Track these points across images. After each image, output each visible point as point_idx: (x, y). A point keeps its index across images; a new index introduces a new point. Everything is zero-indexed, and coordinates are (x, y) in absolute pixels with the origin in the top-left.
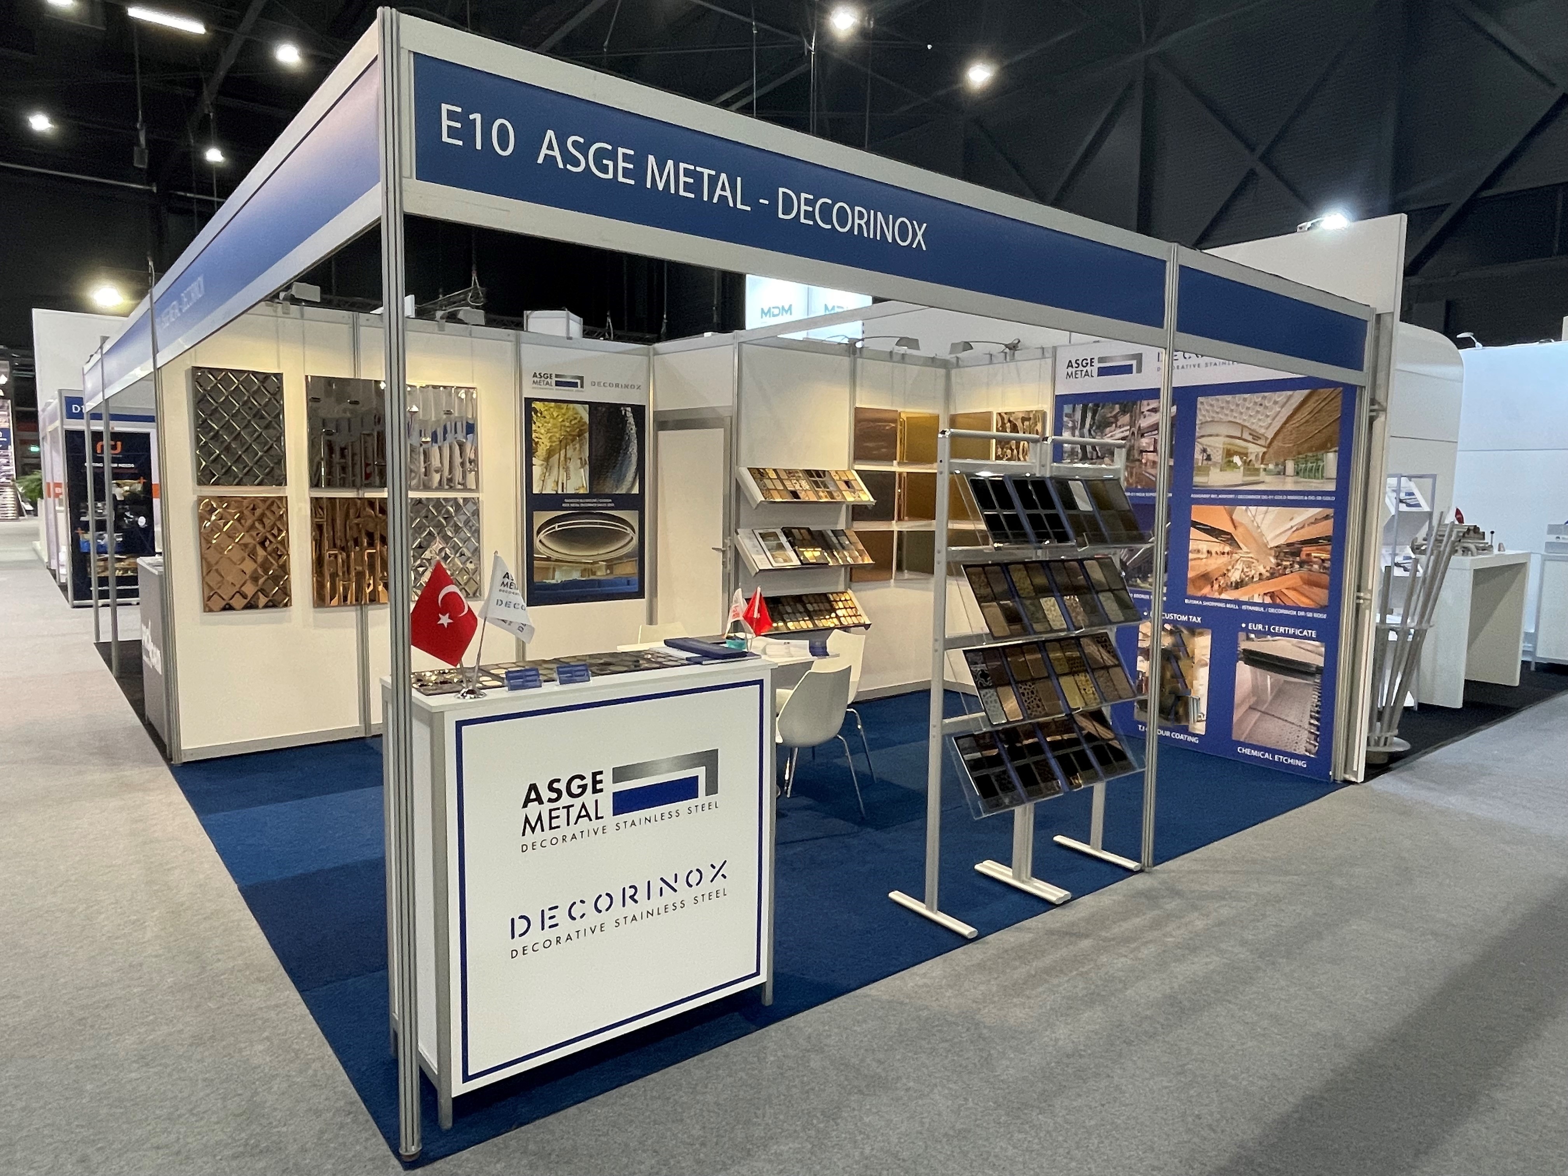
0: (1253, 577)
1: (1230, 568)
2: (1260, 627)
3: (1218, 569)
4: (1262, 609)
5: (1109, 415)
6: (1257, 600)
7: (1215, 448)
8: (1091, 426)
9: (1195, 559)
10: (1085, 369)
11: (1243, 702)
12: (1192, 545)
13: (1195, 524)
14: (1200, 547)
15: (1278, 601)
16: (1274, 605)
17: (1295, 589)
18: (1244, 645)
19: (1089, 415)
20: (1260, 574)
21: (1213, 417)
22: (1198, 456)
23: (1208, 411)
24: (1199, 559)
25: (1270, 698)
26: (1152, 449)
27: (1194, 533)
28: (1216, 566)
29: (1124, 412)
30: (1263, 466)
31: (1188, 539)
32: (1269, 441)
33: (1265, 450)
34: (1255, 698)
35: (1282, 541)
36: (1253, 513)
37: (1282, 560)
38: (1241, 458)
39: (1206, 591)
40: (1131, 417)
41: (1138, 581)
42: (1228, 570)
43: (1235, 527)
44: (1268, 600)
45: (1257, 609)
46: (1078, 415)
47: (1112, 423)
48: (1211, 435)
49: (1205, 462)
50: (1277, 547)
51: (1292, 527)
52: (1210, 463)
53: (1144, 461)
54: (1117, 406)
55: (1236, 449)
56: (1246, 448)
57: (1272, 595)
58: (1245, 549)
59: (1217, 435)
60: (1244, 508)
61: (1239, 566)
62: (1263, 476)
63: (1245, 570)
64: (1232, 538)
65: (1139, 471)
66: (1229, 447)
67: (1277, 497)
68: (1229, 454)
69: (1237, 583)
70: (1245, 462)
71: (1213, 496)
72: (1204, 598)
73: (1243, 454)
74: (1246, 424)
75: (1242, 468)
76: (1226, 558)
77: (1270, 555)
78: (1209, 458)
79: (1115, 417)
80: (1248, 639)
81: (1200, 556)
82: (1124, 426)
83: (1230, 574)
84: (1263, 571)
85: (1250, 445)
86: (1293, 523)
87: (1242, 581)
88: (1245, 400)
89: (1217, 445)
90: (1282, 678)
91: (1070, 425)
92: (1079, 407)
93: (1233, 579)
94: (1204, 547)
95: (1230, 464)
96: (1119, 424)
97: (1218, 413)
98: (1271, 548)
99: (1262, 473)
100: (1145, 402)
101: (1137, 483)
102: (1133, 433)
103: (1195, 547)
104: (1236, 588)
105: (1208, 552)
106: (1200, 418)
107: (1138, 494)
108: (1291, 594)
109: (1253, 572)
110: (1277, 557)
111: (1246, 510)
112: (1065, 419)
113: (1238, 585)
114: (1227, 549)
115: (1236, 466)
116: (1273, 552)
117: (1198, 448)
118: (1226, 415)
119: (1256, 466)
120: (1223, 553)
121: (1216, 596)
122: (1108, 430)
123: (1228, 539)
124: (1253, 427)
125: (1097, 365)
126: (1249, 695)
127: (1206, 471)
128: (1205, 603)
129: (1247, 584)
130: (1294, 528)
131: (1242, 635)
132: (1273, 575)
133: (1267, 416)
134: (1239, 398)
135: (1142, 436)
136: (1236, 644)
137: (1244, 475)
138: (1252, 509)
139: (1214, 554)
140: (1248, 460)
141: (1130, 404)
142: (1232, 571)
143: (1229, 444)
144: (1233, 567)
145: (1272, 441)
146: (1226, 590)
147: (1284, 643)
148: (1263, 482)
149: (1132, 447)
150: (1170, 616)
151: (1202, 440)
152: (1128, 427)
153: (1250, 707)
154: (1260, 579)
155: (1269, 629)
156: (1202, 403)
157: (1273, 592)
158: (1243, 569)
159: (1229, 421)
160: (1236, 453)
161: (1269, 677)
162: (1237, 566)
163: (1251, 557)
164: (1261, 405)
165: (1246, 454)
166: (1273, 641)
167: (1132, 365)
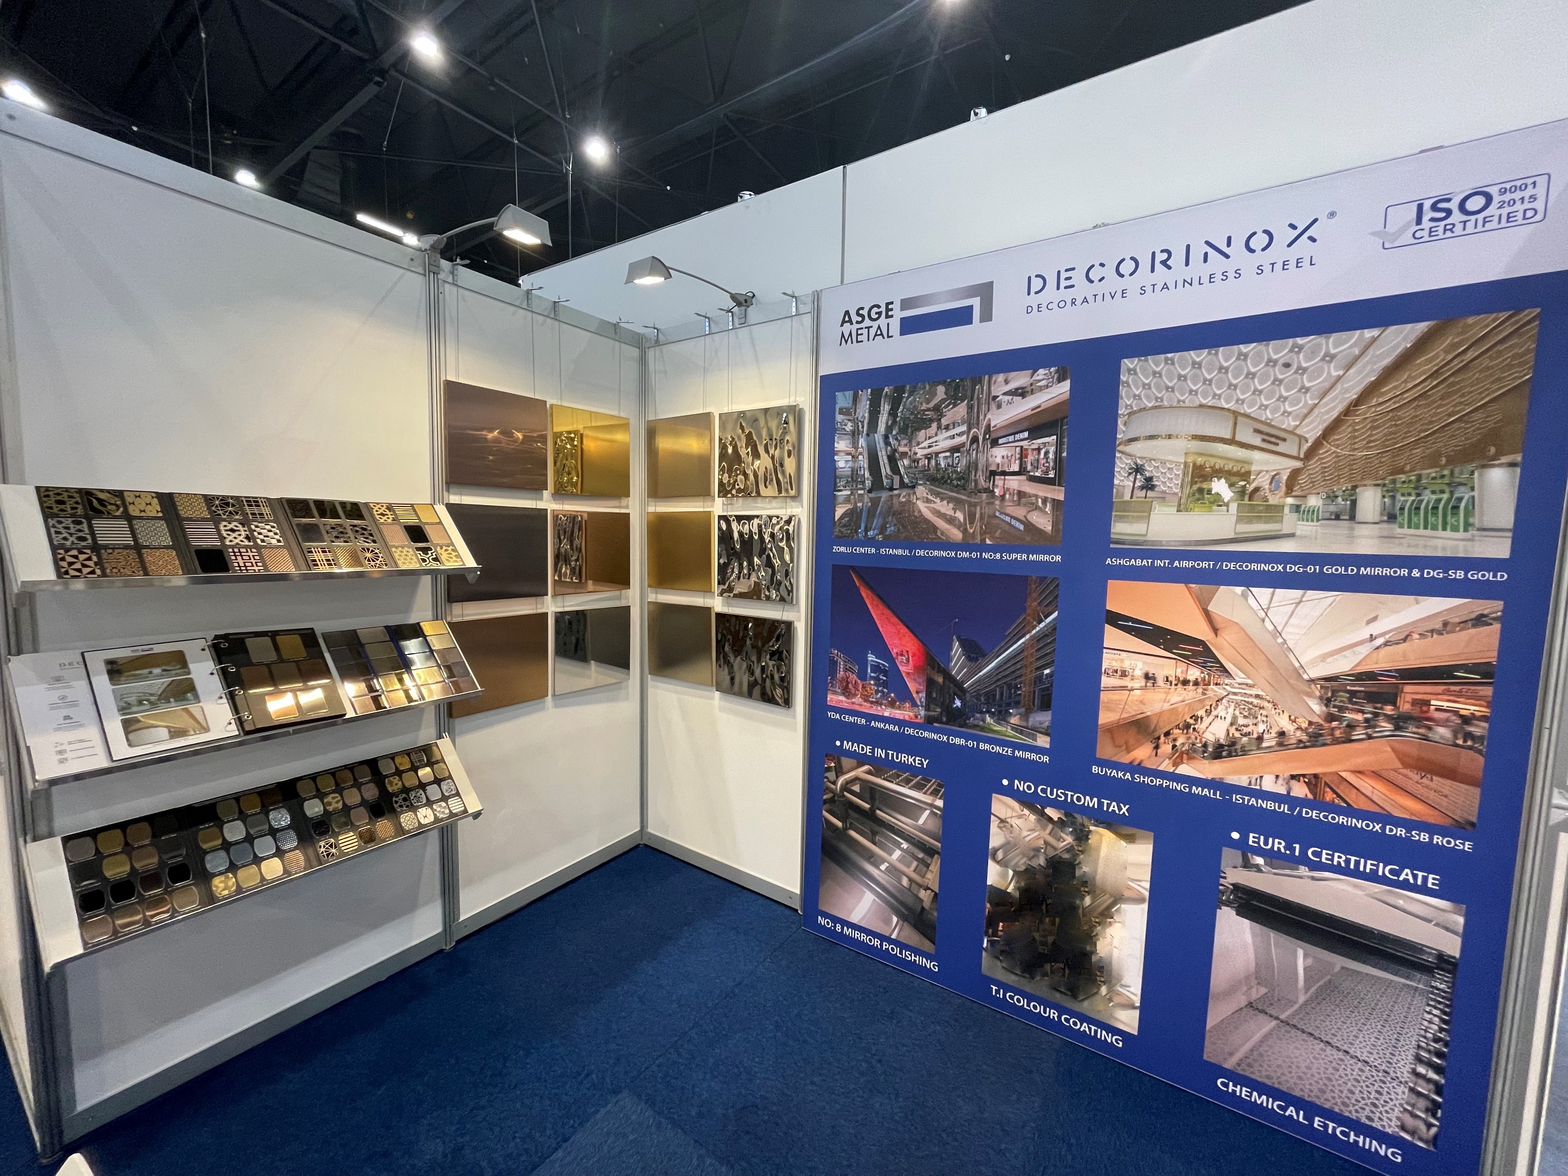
0: (1260, 739)
1: (1201, 713)
2: (1279, 845)
3: (1173, 711)
4: (1285, 808)
5: (924, 406)
6: (1269, 784)
7: (1163, 463)
8: (889, 429)
9: (1114, 689)
10: (875, 325)
11: (1231, 991)
12: (1108, 661)
13: (1115, 619)
14: (1126, 665)
15: (1329, 796)
16: (1316, 804)
17: (1377, 775)
18: (1235, 876)
19: (885, 408)
20: (1282, 734)
21: (1159, 399)
22: (1123, 480)
23: (1146, 386)
24: (1124, 688)
25: (1302, 999)
26: (1015, 467)
27: (1112, 636)
28: (1166, 706)
29: (954, 398)
30: (1290, 500)
31: (1099, 648)
32: (1306, 446)
33: (1298, 464)
34: (1263, 990)
35: (1343, 665)
36: (1264, 602)
37: (1341, 709)
38: (1231, 485)
39: (1142, 753)
40: (970, 407)
41: (988, 719)
42: (1196, 718)
43: (1216, 631)
44: (1300, 790)
45: (1270, 805)
46: (863, 410)
47: (931, 421)
48: (1151, 437)
49: (1140, 494)
50: (1327, 679)
51: (1372, 638)
52: (1150, 494)
53: (997, 492)
54: (941, 390)
55: (1219, 463)
56: (1249, 463)
57: (1313, 782)
58: (1240, 677)
59: (1170, 437)
60: (1239, 590)
61: (1226, 711)
62: (1289, 522)
63: (1241, 721)
64: (1208, 653)
65: (987, 511)
66: (1200, 460)
67: (1328, 570)
68: (1200, 475)
69: (1219, 746)
70: (1242, 492)
72: (1136, 768)
73: (1238, 475)
74: (1245, 409)
75: (1234, 507)
76: (1190, 694)
77: (1310, 695)
78: (1149, 485)
79: (937, 409)
80: (1247, 865)
81: (1126, 682)
82: (954, 425)
83: (1201, 726)
84: (1289, 727)
85: (1257, 455)
86: (1376, 628)
87: (1233, 744)
88: (1243, 356)
89: (1170, 458)
90: (1339, 962)
91: (849, 427)
92: (865, 396)
93: (1209, 737)
94: (1138, 666)
95: (1200, 496)
96: (944, 422)
97: (1170, 389)
98: (1312, 681)
99: (1289, 517)
100: (1001, 377)
101: (983, 533)
102: (975, 440)
103: (1116, 665)
104: (1218, 756)
105: (1147, 677)
106: (1126, 403)
107: (986, 556)
108: (1366, 785)
109: (1261, 728)
110: (1327, 702)
111: (1244, 596)
112: (839, 418)
113: (1224, 750)
114: (1194, 673)
115: (1217, 501)
116: (1317, 691)
117: (1122, 465)
118: (1194, 392)
119: (1273, 500)
120: (1185, 682)
121: (1166, 766)
122: (922, 434)
123: (1195, 654)
124: (1265, 416)
125: (898, 314)
126: (1247, 978)
127: (1144, 512)
128: (1139, 779)
129: (1244, 752)
130: (1380, 641)
131: (1230, 855)
132: (1316, 739)
133: (1306, 390)
134: (1226, 356)
135: (995, 443)
136: (1218, 873)
137: (1239, 520)
138: (1262, 594)
139: (1160, 682)
140: (1250, 488)
141: (968, 383)
142: (1207, 721)
143: (1201, 454)
144: (1208, 712)
145: (1318, 444)
146: (1190, 758)
147: (1350, 889)
148: (1292, 535)
149: (973, 466)
150: (1058, 794)
151: (1131, 448)
152: (964, 428)
153: (1250, 1005)
154: (1280, 744)
155: (1304, 852)
156: (1132, 371)
157: (1316, 776)
158: (1235, 718)
159: (1201, 406)
160: (1218, 473)
161: (1300, 953)
162: (1220, 711)
163: (1257, 696)
164: (1287, 365)
165: (1246, 476)
166: (1313, 878)
167: (970, 308)
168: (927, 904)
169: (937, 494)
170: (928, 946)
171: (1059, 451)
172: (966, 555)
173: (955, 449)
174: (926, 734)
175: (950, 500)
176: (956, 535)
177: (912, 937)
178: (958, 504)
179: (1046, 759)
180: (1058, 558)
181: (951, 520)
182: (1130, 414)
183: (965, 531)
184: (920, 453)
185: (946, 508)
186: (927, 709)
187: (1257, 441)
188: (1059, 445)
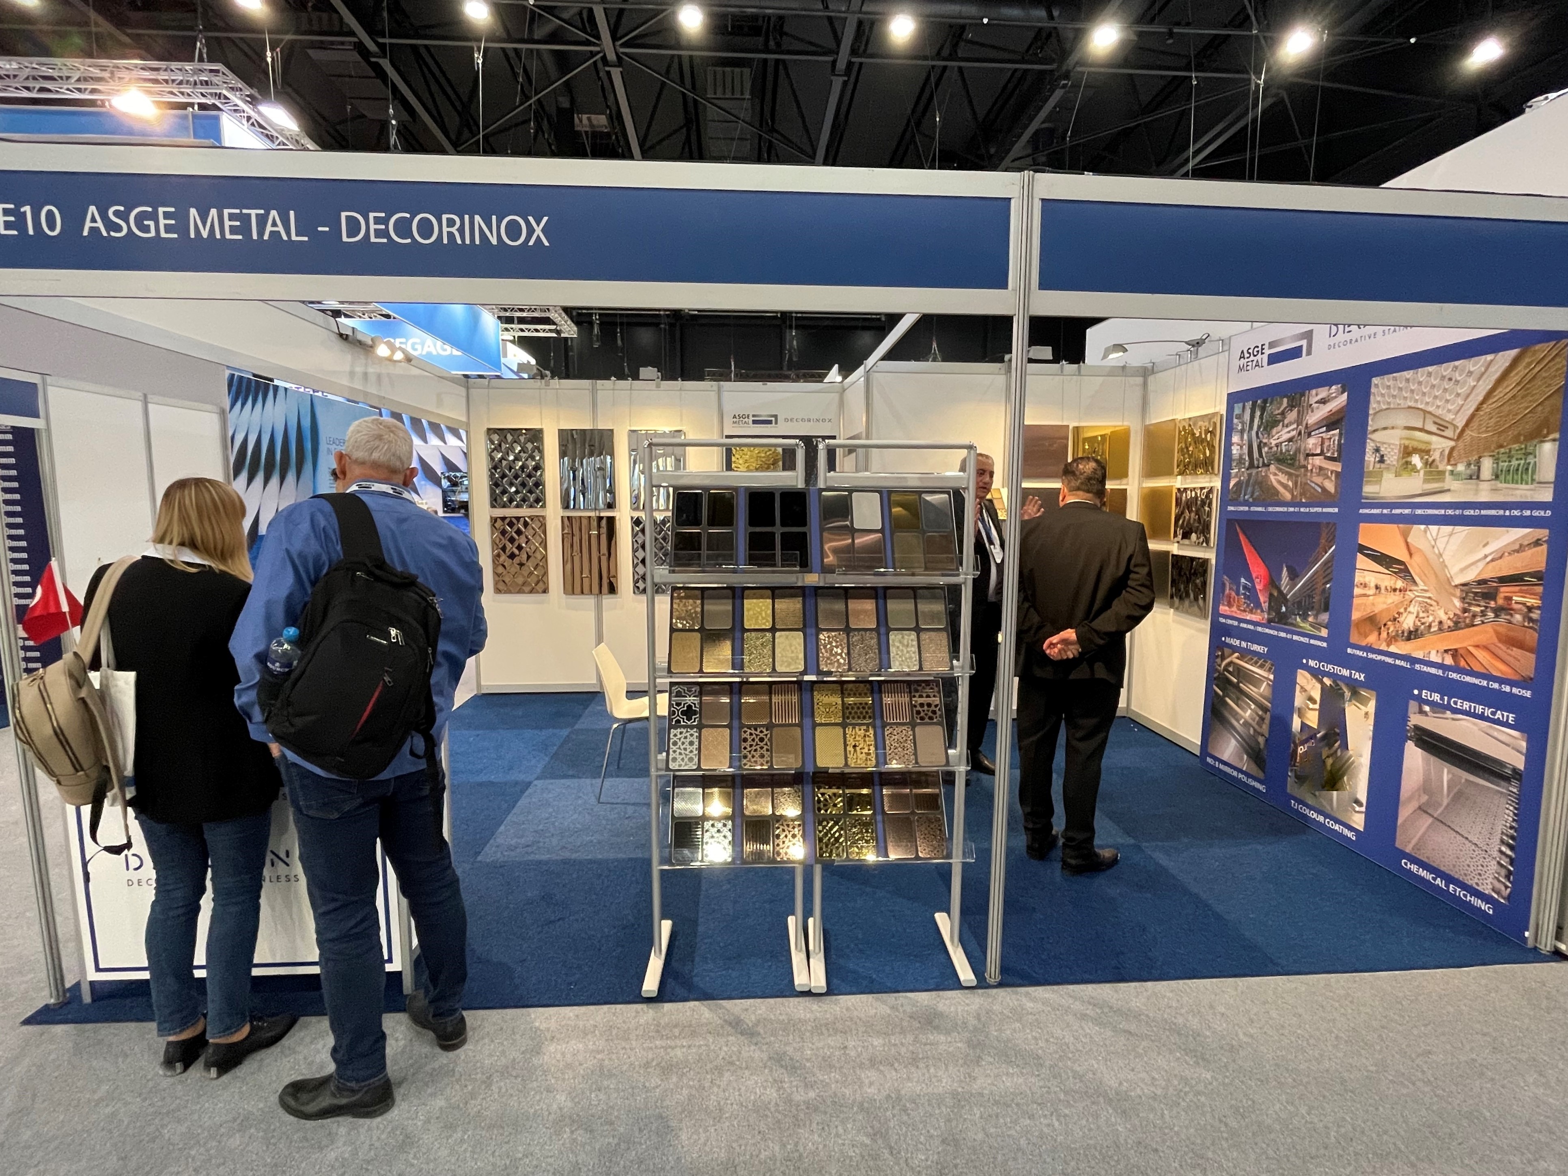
0: (1430, 626)
1: (1402, 610)
2: (1436, 697)
3: (1388, 609)
4: (1440, 673)
5: (1277, 412)
6: (1434, 658)
7: (1389, 445)
8: (1259, 427)
9: (1360, 596)
10: (1255, 359)
11: (1410, 799)
12: (1359, 577)
13: (1362, 549)
14: (1367, 580)
15: (1463, 663)
16: (1457, 669)
17: (1486, 648)
18: (1415, 719)
19: (1258, 413)
20: (1441, 623)
21: (1389, 403)
22: (1370, 458)
23: (1383, 395)
24: (1365, 595)
25: (1445, 802)
26: (1318, 451)
27: (1362, 561)
28: (1385, 606)
29: (1291, 407)
30: (1449, 468)
31: (1354, 568)
32: (1458, 431)
33: (1452, 443)
34: (1427, 797)
35: (1471, 576)
36: (1434, 534)
37: (1470, 604)
38: (1422, 458)
39: (1371, 639)
40: (1299, 412)
41: (1298, 619)
42: (1399, 614)
43: (1411, 555)
44: (1449, 661)
45: (1433, 671)
46: (1247, 417)
47: (1279, 421)
48: (1385, 428)
49: (1378, 465)
50: (1464, 585)
51: (1486, 557)
52: (1383, 466)
53: (1310, 467)
54: (1285, 400)
55: (1415, 444)
56: (1429, 443)
57: (1455, 653)
58: (1422, 586)
59: (1393, 428)
60: (1423, 527)
61: (1413, 609)
62: (1449, 482)
63: (1421, 615)
64: (1407, 570)
65: (1304, 480)
66: (1407, 442)
67: (1467, 512)
68: (1407, 452)
69: (1410, 632)
70: (1426, 463)
71: (1385, 511)
72: (1369, 649)
73: (1424, 452)
74: (1430, 409)
75: (1422, 473)
76: (1395, 598)
77: (1454, 595)
78: (1382, 461)
79: (1283, 414)
80: (1421, 712)
81: (1367, 591)
82: (1291, 424)
83: (1401, 619)
84: (1444, 618)
85: (1434, 438)
86: (1488, 550)
87: (1417, 630)
88: (1430, 374)
89: (1393, 442)
90: (1465, 776)
91: (1240, 428)
92: (1249, 405)
93: (1405, 626)
94: (1371, 579)
95: (1407, 466)
96: (1286, 422)
97: (1394, 396)
98: (1456, 586)
99: (1449, 478)
100: (1314, 392)
101: (1301, 495)
102: (1300, 433)
103: (1362, 580)
104: (1409, 639)
105: (1377, 587)
106: (1373, 406)
107: (1302, 510)
108: (1481, 655)
109: (1431, 619)
110: (1463, 599)
111: (1425, 531)
112: (1235, 420)
113: (1412, 635)
114: (1400, 584)
115: (1414, 469)
116: (1458, 592)
117: (1370, 446)
118: (1405, 398)
119: (1441, 468)
120: (1395, 590)
121: (1384, 647)
122: (1274, 431)
123: (1401, 571)
124: (1439, 412)
125: (1268, 352)
126: (1419, 789)
127: (1378, 477)
128: (1371, 656)
129: (1422, 635)
130: (1489, 559)
131: (1413, 705)
132: (1457, 625)
133: (1458, 395)
134: (1422, 373)
135: (1309, 435)
136: (1405, 718)
137: (1426, 481)
138: (1434, 528)
139: (1383, 591)
140: (1430, 460)
141: (1298, 396)
142: (1405, 615)
143: (1408, 439)
144: (1406, 609)
145: (1463, 431)
146: (1396, 641)
147: (1469, 725)
148: (1449, 490)
149: (1298, 450)
150: (1329, 668)
151: (1374, 436)
152: (1295, 426)
153: (1420, 808)
154: (1440, 629)
155: (1449, 702)
156: (1377, 386)
157: (1456, 650)
158: (1418, 613)
159: (1410, 407)
160: (1416, 450)
161: (1446, 771)
162: (1411, 609)
163: (1429, 598)
164: (1450, 379)
165: (1428, 452)
166: (1453, 719)
167: (1301, 347)
168: (1262, 746)
169: (1280, 470)
170: (1261, 775)
171: (1339, 441)
172: (1291, 509)
173: (1290, 440)
174: (1267, 631)
175: (1287, 473)
176: (1288, 496)
177: (1254, 770)
178: (1290, 475)
179: (1325, 645)
180: (1336, 510)
181: (1285, 486)
182: (1375, 414)
183: (1293, 495)
184: (1274, 442)
185: (1283, 478)
186: (1269, 614)
187: (1434, 428)
188: (1340, 434)
